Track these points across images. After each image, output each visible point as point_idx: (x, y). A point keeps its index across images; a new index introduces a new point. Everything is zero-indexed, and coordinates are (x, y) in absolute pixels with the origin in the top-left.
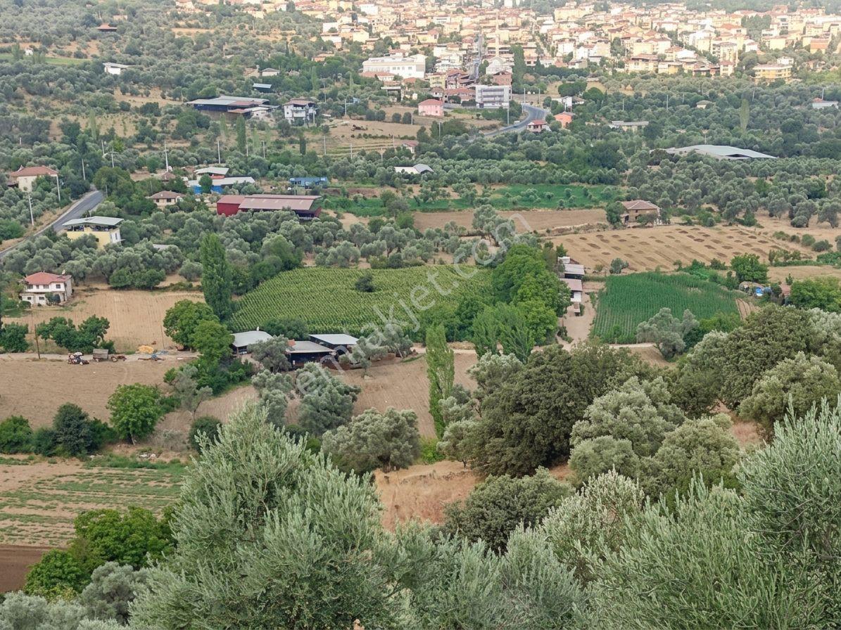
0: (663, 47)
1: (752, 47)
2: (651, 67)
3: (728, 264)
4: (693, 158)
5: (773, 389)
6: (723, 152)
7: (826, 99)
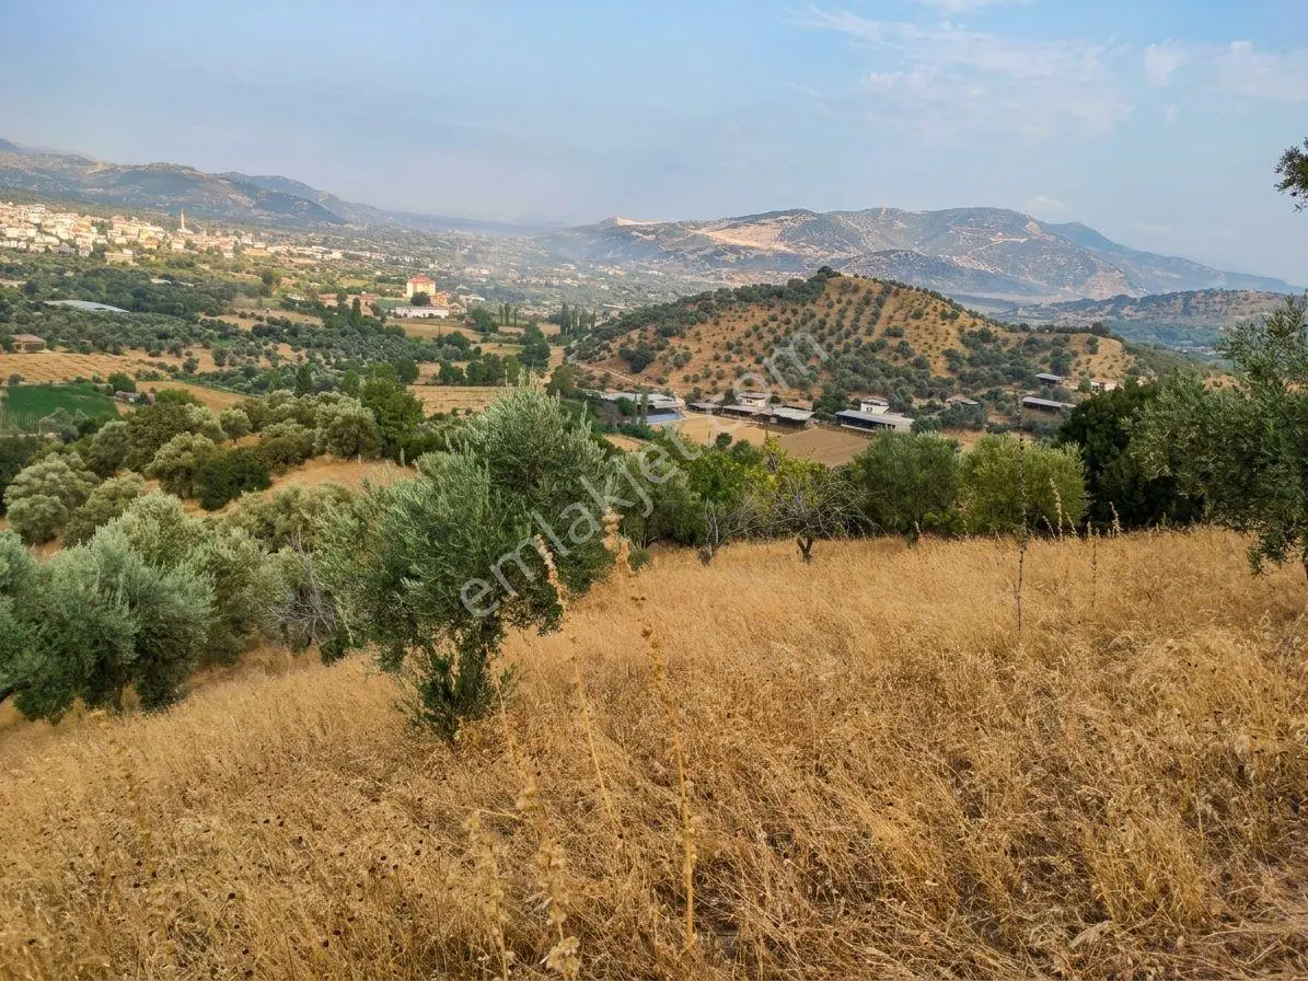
0: (32, 233)
1: (102, 241)
2: (23, 245)
3: (106, 380)
4: (67, 309)
5: (170, 456)
6: (91, 306)
7: (160, 278)
